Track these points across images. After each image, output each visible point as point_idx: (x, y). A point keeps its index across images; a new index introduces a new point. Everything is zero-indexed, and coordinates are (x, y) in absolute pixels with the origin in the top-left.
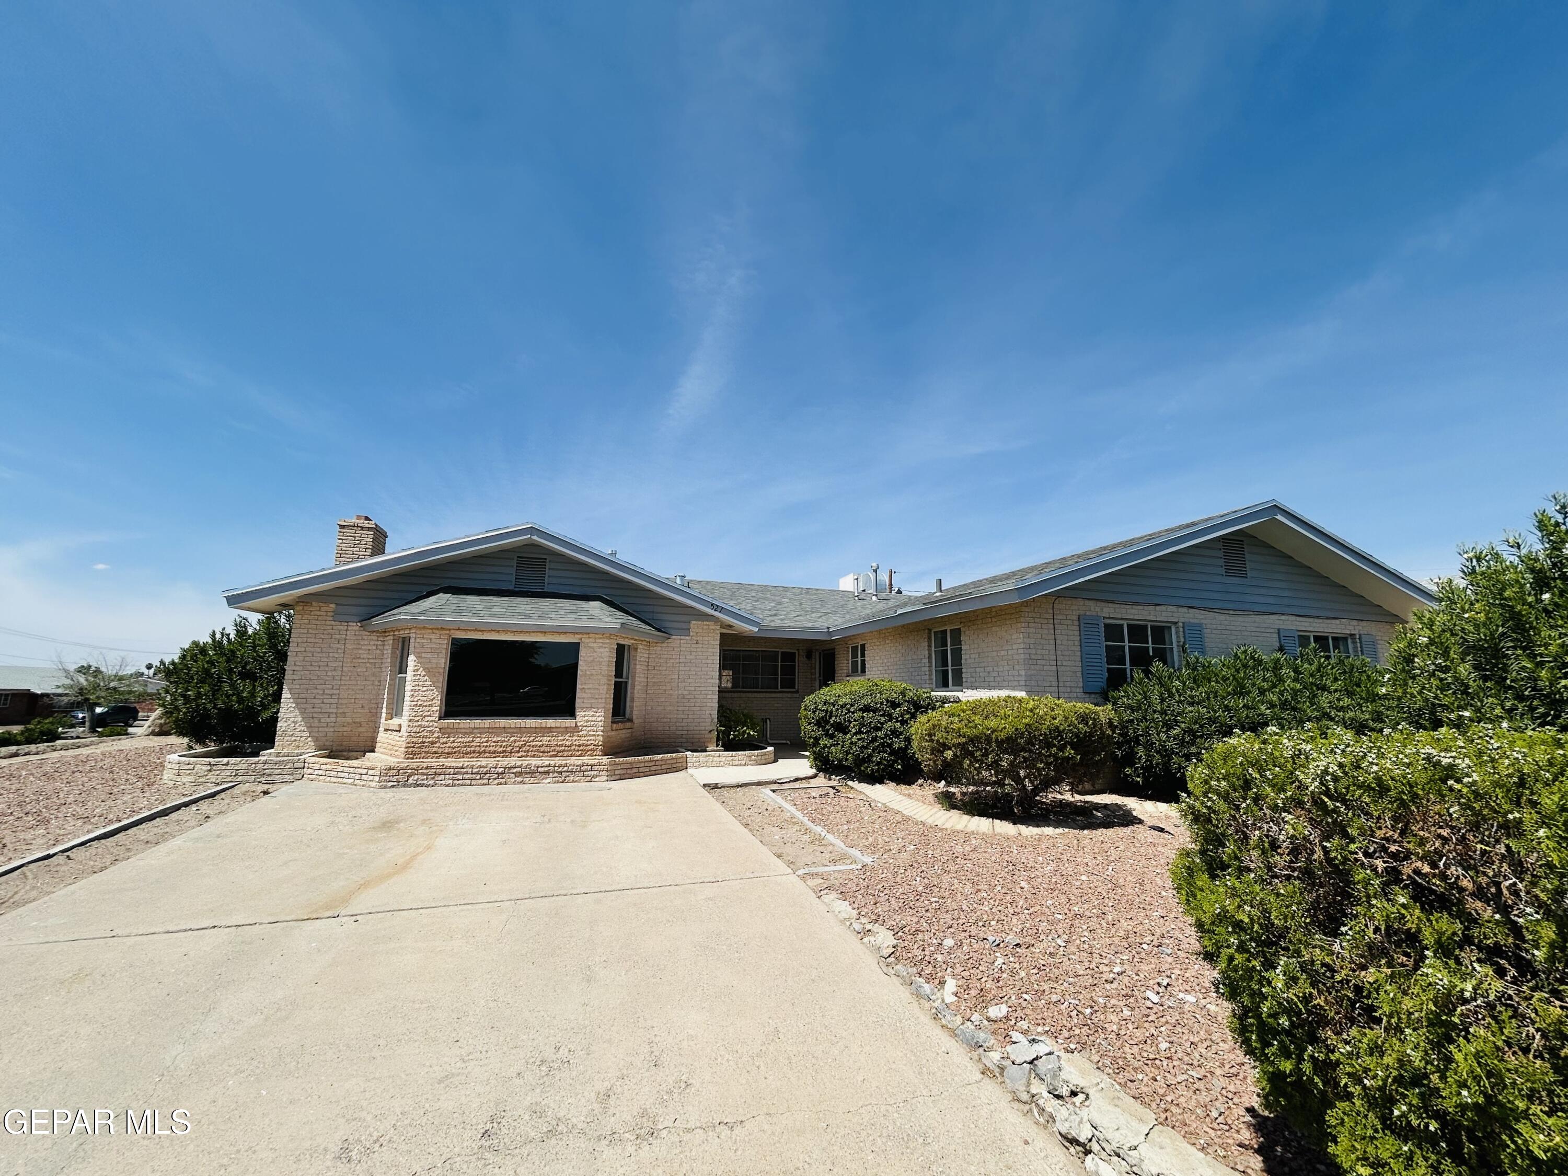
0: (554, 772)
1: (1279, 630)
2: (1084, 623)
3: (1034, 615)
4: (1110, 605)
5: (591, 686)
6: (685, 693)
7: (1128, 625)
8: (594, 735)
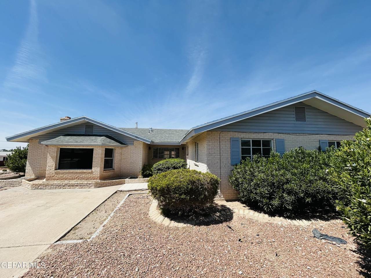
0: (79, 185)
1: (319, 140)
2: (233, 141)
3: (212, 138)
4: (244, 133)
5: (96, 161)
6: (132, 161)
7: (252, 140)
8: (97, 174)
